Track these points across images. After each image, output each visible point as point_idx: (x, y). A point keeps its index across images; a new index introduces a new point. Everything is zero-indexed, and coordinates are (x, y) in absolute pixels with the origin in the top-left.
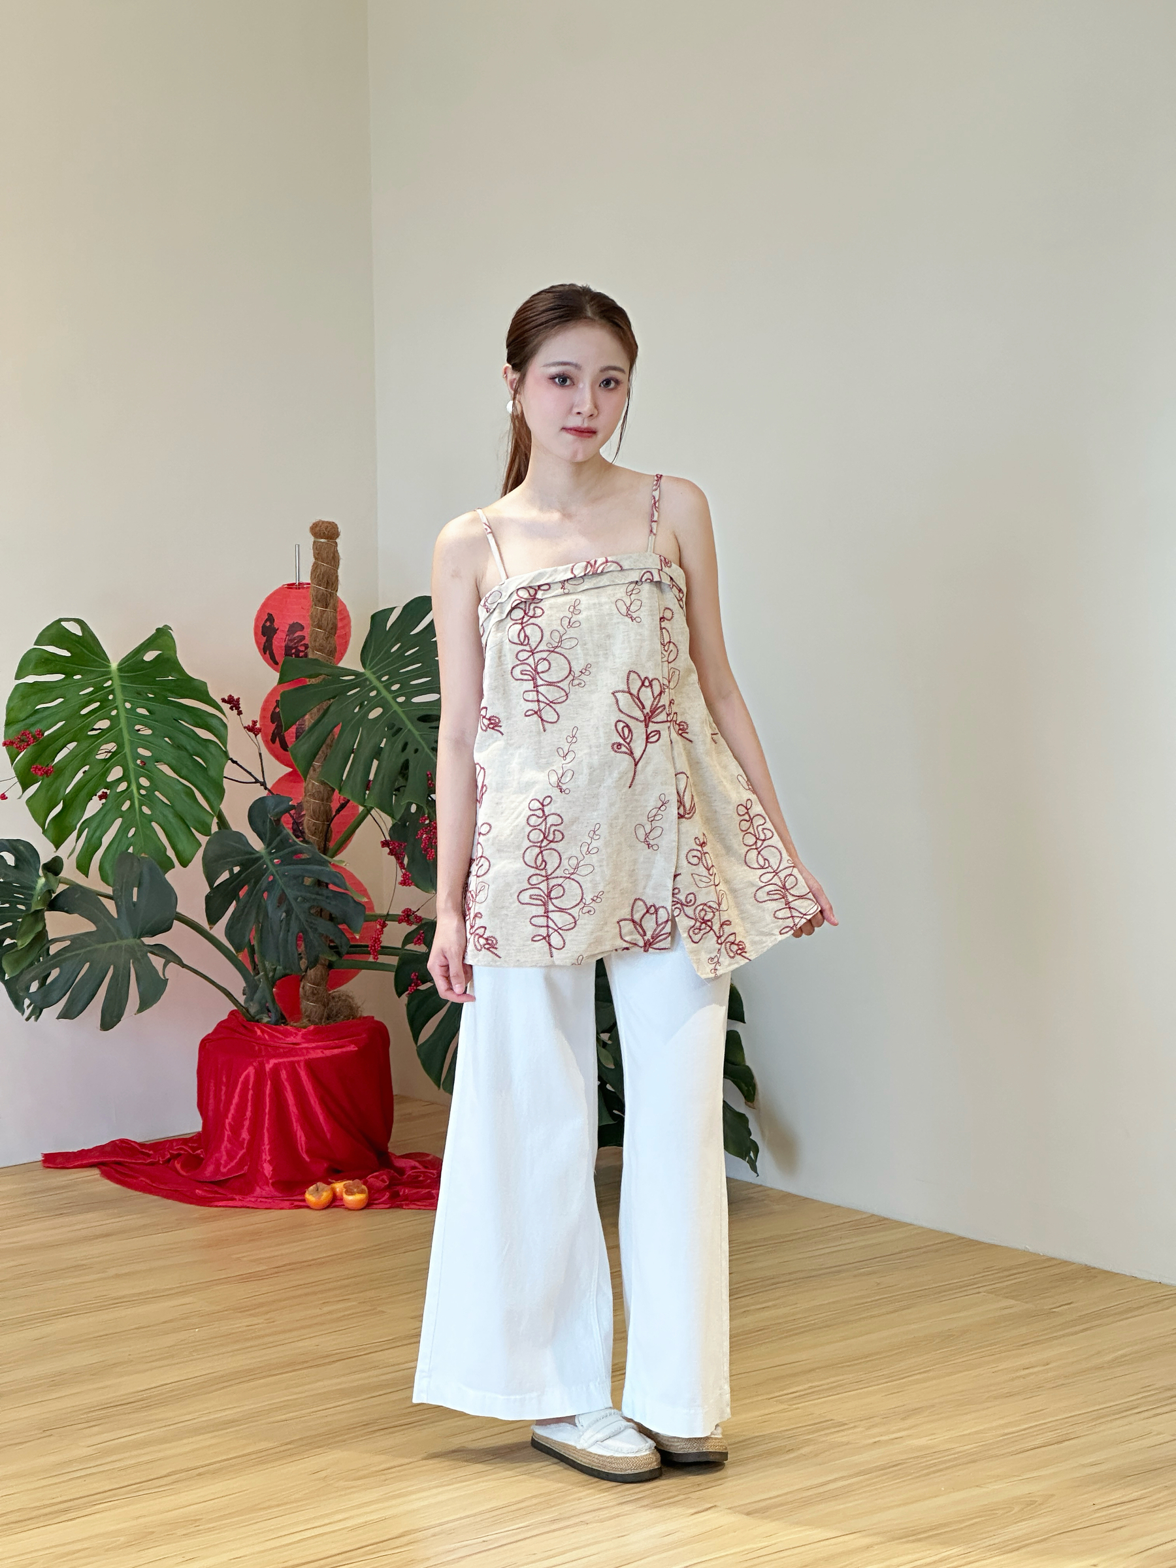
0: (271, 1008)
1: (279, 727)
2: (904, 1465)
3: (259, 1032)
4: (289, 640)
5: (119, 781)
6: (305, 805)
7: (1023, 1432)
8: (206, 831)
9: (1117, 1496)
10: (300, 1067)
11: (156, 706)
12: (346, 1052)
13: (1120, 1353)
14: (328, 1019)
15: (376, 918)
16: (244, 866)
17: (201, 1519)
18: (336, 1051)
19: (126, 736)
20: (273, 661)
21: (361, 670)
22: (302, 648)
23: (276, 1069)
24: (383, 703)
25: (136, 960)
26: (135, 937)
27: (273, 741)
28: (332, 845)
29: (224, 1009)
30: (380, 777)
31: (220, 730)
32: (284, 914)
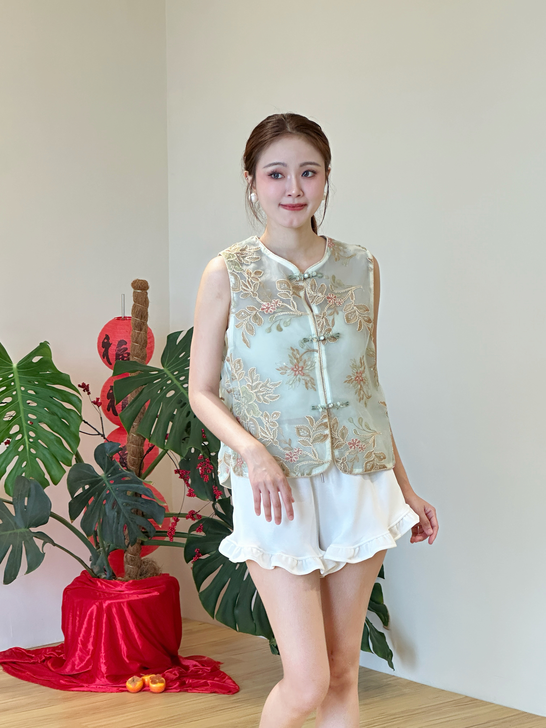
0: (107, 570)
1: (112, 402)
3: (99, 584)
4: (119, 350)
5: (17, 434)
6: (127, 448)
8: (69, 465)
10: (124, 605)
11: (39, 389)
12: (153, 596)
14: (141, 575)
15: (172, 515)
16: (92, 484)
18: (146, 596)
19: (21, 407)
20: (108, 363)
21: (162, 368)
22: (126, 355)
23: (109, 606)
24: (175, 388)
25: (26, 542)
26: (25, 528)
27: (109, 410)
28: (143, 472)
29: (77, 570)
30: (174, 431)
31: (78, 403)
32: (116, 514)
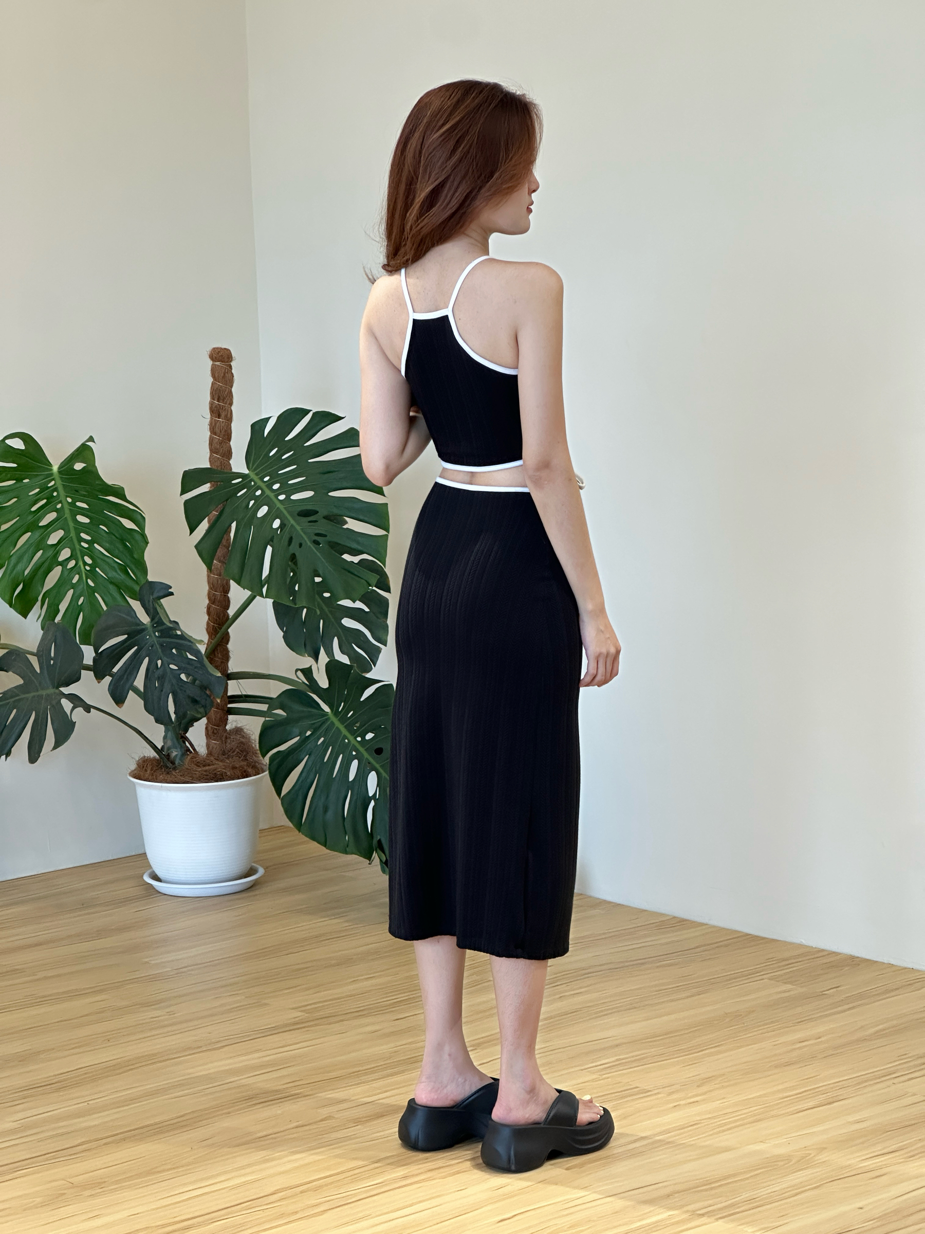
2: (699, 1125)
7: (799, 1096)
9: (878, 1149)
13: (881, 1027)
17: (105, 1182)
21: (247, 472)
24: (268, 502)
26: (54, 686)
31: (138, 521)
